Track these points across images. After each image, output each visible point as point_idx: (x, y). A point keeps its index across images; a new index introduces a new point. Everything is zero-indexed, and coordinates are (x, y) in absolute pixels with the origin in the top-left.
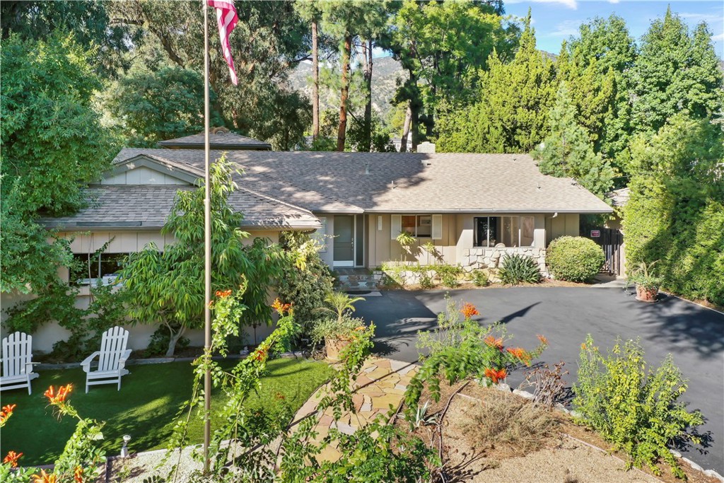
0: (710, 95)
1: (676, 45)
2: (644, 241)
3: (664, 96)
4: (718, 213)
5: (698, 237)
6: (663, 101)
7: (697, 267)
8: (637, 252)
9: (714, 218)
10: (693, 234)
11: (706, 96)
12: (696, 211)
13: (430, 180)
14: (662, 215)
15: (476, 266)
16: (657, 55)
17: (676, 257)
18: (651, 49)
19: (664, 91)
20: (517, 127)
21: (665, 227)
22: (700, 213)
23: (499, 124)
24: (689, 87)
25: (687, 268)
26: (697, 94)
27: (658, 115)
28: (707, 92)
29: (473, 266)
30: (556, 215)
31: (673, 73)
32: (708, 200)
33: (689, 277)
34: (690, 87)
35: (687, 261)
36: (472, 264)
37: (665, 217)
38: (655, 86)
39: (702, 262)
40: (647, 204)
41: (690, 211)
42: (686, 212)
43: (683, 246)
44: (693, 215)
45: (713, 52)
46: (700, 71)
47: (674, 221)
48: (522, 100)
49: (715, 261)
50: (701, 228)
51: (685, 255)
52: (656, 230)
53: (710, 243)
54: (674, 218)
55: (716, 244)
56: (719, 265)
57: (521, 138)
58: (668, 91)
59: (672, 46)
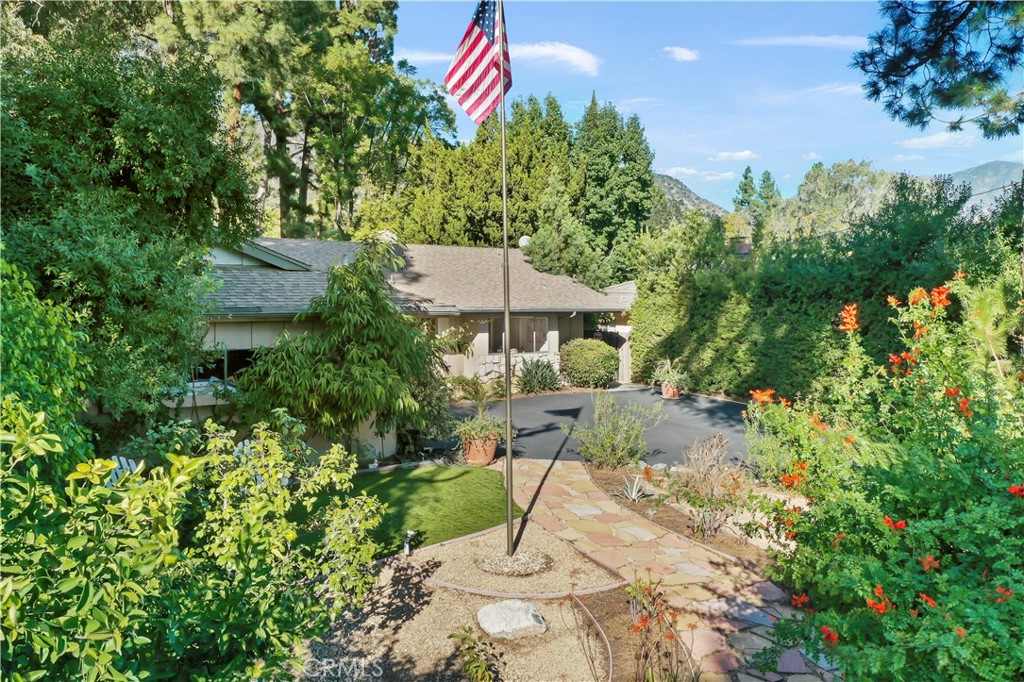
0: (645, 194)
1: (613, 136)
2: (658, 339)
3: (603, 192)
4: (741, 306)
5: (720, 330)
6: (602, 197)
7: (716, 360)
8: (648, 352)
9: (737, 311)
10: (713, 330)
11: (642, 195)
12: (716, 305)
13: (426, 275)
14: (678, 311)
15: (493, 375)
16: (595, 146)
17: (695, 352)
18: (588, 139)
19: (602, 186)
20: (489, 218)
21: (683, 323)
22: (722, 306)
23: (461, 214)
24: (626, 184)
25: (707, 363)
26: (634, 193)
27: (598, 213)
28: (643, 190)
29: (490, 376)
30: (574, 314)
31: (610, 168)
32: (732, 293)
33: (709, 371)
34: (628, 183)
35: (707, 355)
36: (489, 373)
37: (682, 313)
38: (593, 181)
39: (722, 355)
40: (660, 301)
41: (710, 306)
42: (705, 307)
43: (702, 341)
44: (713, 309)
45: (647, 148)
46: (637, 168)
47: (692, 316)
48: (496, 185)
49: (736, 352)
50: (723, 321)
51: (704, 350)
52: (671, 328)
53: (732, 335)
54: (692, 312)
55: (738, 336)
56: (742, 356)
57: (491, 230)
58: (608, 188)
59: (609, 137)
